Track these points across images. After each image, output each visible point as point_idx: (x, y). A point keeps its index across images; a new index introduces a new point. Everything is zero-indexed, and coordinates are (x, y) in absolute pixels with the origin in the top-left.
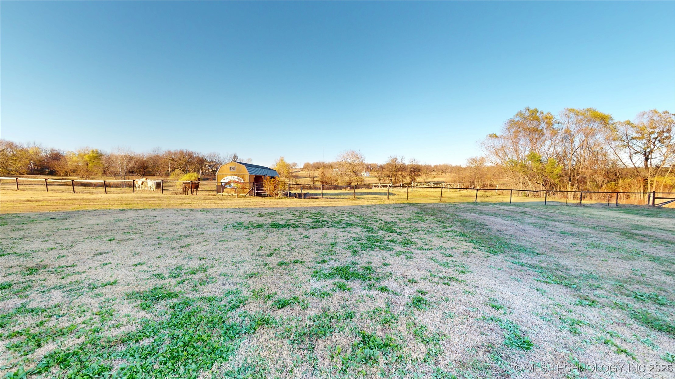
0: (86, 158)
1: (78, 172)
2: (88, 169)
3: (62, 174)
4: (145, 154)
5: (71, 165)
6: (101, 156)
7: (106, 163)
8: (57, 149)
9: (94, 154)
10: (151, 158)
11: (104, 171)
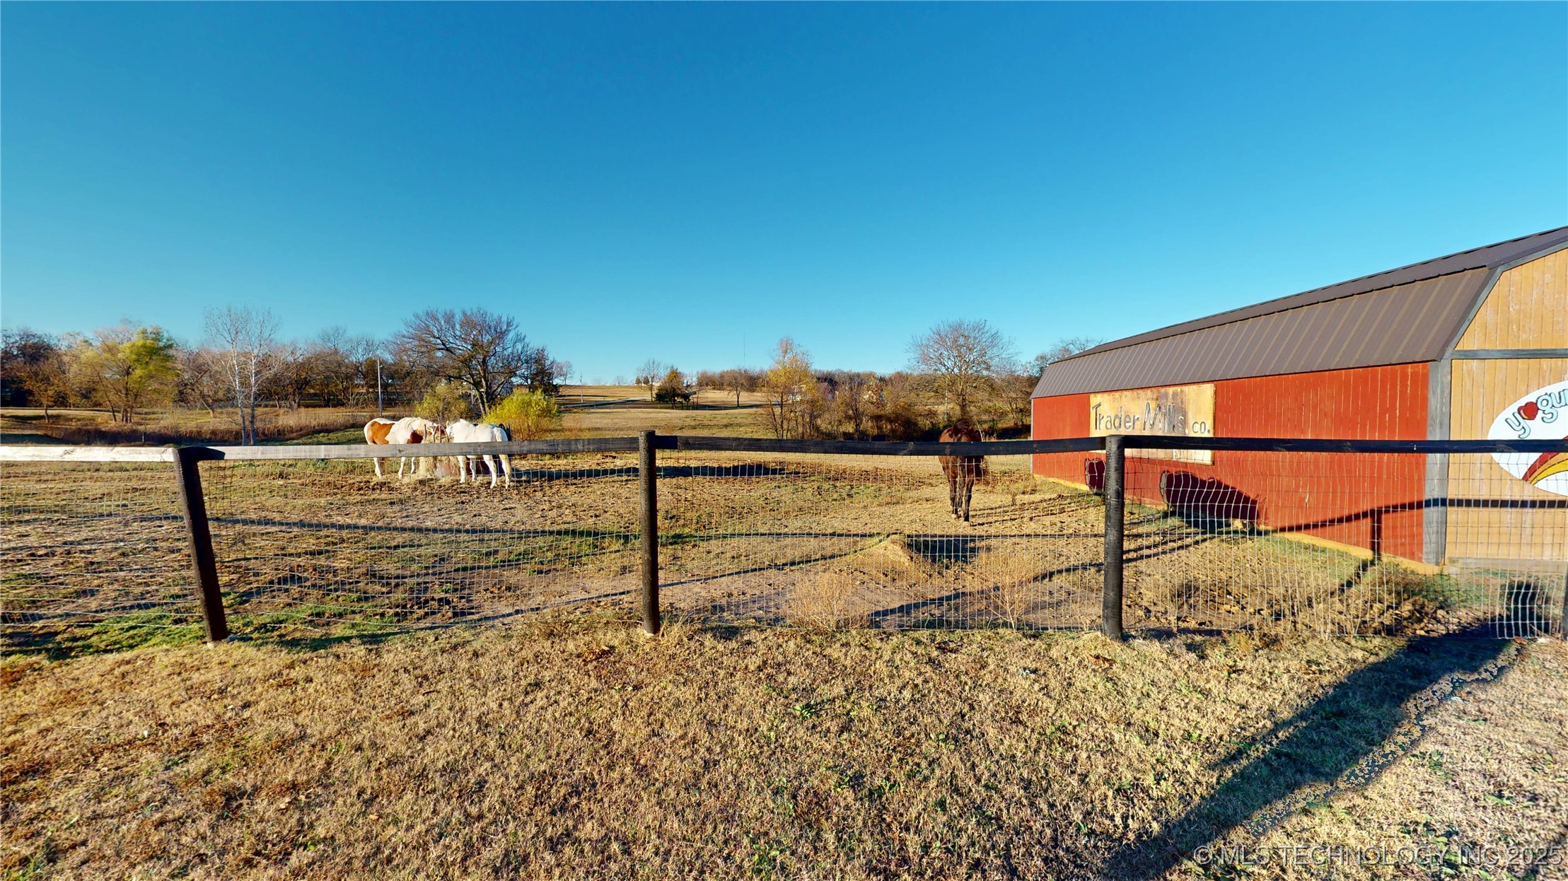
0: (125, 353)
1: (98, 396)
2: (131, 385)
3: (45, 402)
4: (301, 345)
5: (75, 375)
6: (170, 346)
7: (185, 371)
8: (39, 333)
9: (149, 342)
10: (318, 357)
11: (181, 393)
